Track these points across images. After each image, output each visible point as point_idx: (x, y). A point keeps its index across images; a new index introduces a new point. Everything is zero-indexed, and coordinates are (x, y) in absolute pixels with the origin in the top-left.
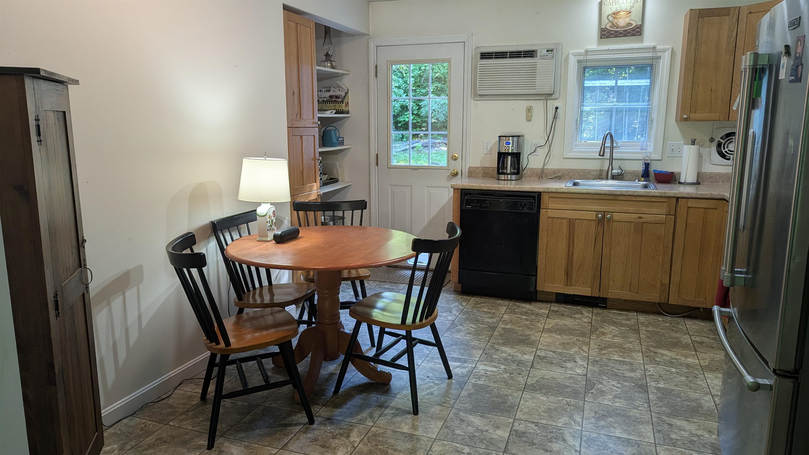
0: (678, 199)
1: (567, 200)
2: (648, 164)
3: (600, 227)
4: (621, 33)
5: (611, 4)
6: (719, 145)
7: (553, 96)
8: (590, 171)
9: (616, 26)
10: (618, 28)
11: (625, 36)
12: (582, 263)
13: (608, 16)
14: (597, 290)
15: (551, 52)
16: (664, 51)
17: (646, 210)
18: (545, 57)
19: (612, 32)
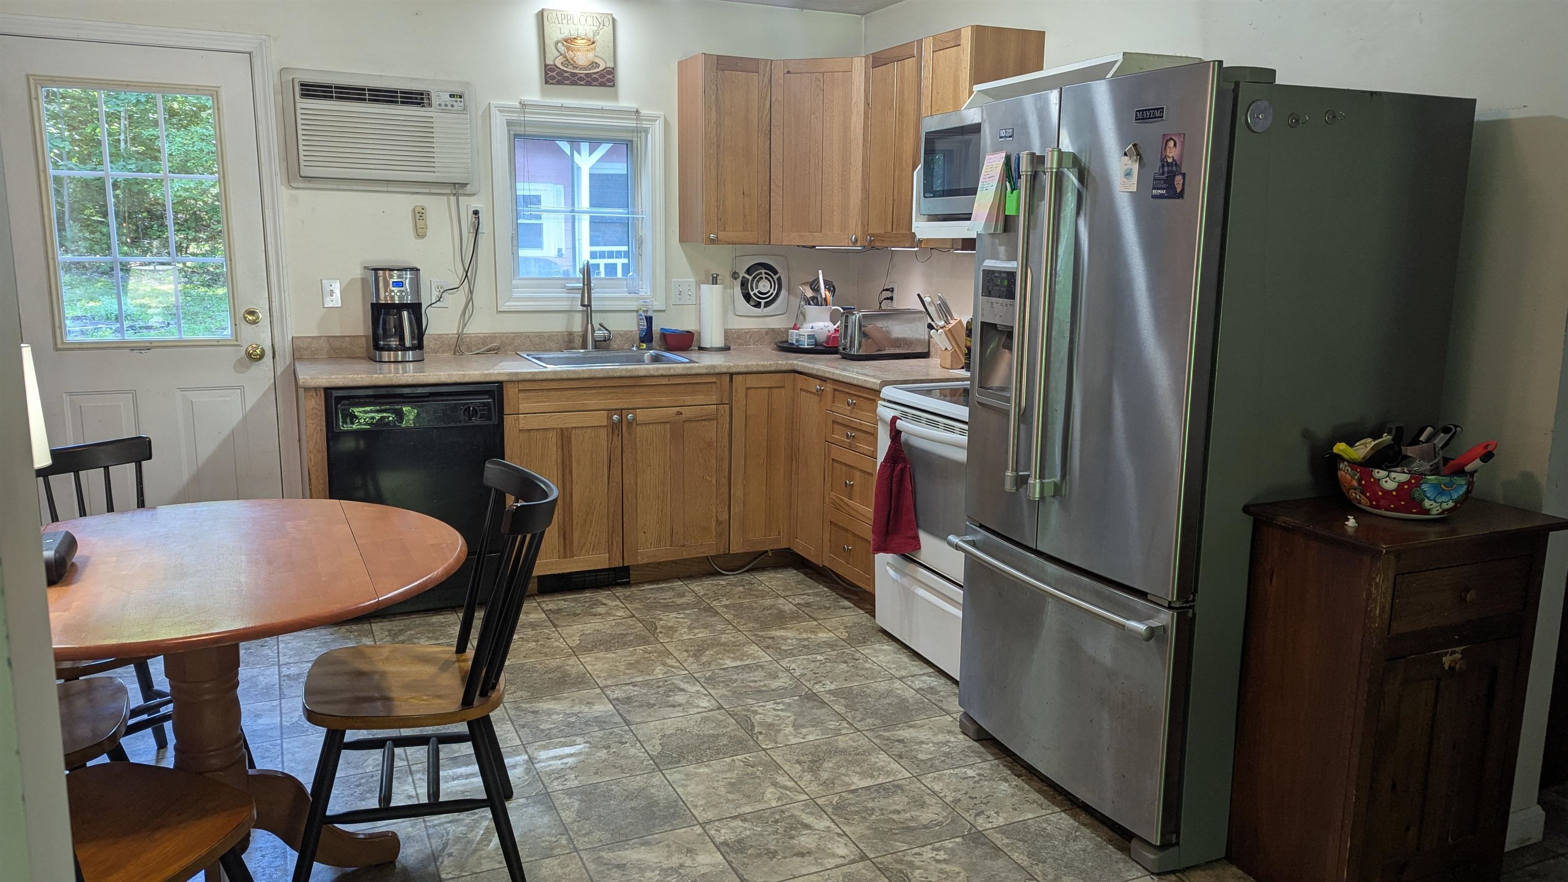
0: (731, 375)
1: (553, 393)
2: (651, 318)
3: (615, 438)
4: (581, 79)
5: (560, 22)
6: (744, 284)
7: (468, 189)
8: (551, 336)
9: (571, 65)
10: (577, 68)
11: (588, 84)
12: (589, 509)
13: (557, 43)
14: (619, 555)
15: (459, 100)
16: (653, 119)
17: (689, 400)
18: (449, 107)
19: (566, 75)
